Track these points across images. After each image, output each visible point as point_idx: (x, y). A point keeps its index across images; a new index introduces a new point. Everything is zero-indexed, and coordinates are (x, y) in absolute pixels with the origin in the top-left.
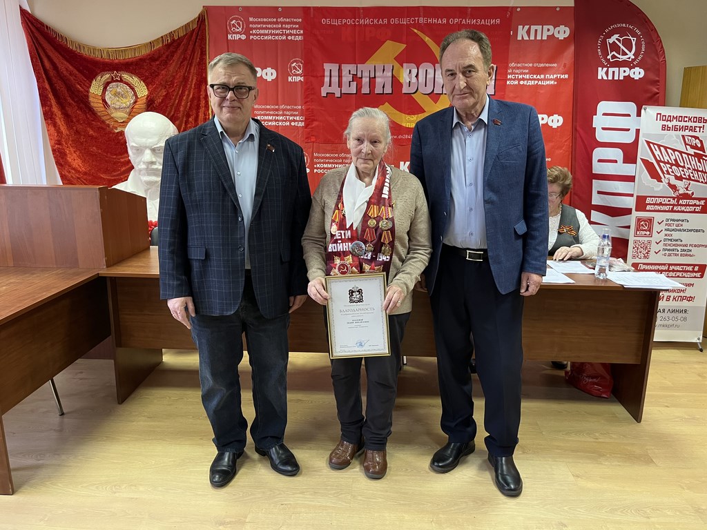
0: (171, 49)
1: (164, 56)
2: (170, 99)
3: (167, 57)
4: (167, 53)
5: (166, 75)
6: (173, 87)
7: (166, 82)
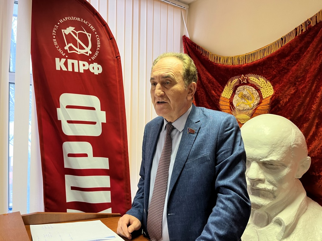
0: (306, 39)
1: (297, 49)
2: (300, 97)
3: (300, 50)
4: (300, 45)
5: (297, 70)
6: (304, 83)
7: (297, 78)
